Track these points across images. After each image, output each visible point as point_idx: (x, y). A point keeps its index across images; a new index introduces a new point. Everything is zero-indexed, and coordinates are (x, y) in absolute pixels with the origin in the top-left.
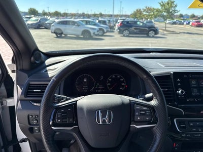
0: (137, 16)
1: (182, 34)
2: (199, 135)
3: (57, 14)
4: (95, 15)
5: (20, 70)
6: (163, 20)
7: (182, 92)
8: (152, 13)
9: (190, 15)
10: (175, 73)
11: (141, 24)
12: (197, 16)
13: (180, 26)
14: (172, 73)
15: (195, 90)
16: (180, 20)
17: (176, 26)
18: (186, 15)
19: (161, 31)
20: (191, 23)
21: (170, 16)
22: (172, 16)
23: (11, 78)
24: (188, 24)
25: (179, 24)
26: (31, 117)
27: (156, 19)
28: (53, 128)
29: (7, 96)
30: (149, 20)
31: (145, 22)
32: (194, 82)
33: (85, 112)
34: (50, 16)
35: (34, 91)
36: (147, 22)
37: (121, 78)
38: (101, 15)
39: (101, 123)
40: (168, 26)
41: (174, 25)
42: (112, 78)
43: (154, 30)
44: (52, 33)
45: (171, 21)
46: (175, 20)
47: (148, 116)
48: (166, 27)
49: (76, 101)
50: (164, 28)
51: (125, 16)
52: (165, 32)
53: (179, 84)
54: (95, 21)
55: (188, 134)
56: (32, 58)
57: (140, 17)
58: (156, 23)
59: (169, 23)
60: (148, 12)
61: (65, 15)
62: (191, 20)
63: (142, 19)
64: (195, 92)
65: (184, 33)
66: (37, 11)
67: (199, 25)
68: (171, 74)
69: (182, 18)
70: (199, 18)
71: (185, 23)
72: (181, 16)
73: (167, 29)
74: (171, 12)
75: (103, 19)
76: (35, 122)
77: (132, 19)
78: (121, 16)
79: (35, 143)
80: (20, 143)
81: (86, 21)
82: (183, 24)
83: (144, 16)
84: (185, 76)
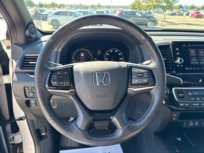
0: (136, 7)
1: (182, 25)
2: (197, 105)
3: (53, 5)
4: (92, 7)
5: (15, 44)
6: (162, 11)
7: (181, 61)
8: (151, 4)
9: (190, 6)
10: (173, 43)
11: (140, 15)
12: (197, 7)
13: (179, 17)
14: (171, 42)
15: (194, 59)
16: (179, 11)
17: (176, 17)
18: (186, 6)
19: (161, 22)
20: (190, 14)
21: (170, 6)
22: (171, 7)
23: (6, 54)
24: (188, 14)
25: (179, 15)
26: (27, 89)
27: (155, 10)
28: (49, 90)
29: (2, 73)
30: (148, 11)
31: (144, 13)
32: (193, 51)
33: (82, 75)
34: (46, 7)
35: (30, 63)
36: (146, 13)
37: (118, 52)
38: (99, 6)
39: (98, 85)
40: (167, 17)
41: (174, 16)
42: (109, 53)
43: (153, 21)
44: (49, 24)
45: (171, 12)
46: (174, 11)
47: (145, 78)
48: (165, 18)
49: (73, 66)
50: (163, 20)
51: (124, 7)
52: (164, 23)
53: (178, 53)
54: (92, 12)
55: (187, 103)
56: (27, 32)
57: (138, 8)
58: (155, 14)
59: (168, 14)
60: (147, 3)
61: (62, 6)
62: (190, 11)
63: (141, 10)
64: (194, 61)
65: (183, 24)
66: (33, 3)
67: (199, 15)
68: (170, 44)
69: (181, 9)
70: (199, 9)
71: (185, 14)
72: (181, 7)
73: (166, 20)
74: (171, 3)
75: (101, 10)
76: (31, 94)
77: (131, 10)
78: (120, 7)
79: (32, 121)
80: (17, 121)
81: (84, 12)
82: (182, 15)
83: (142, 6)
84: (184, 45)
